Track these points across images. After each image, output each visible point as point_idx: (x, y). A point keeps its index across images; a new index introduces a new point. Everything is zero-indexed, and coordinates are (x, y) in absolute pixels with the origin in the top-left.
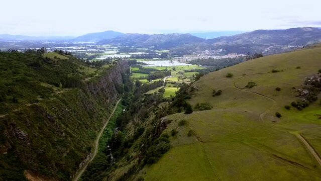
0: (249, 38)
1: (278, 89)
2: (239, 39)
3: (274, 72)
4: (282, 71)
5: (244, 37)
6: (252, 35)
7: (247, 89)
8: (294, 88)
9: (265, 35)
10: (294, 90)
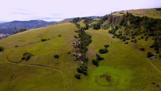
0: (10, 25)
1: (57, 57)
2: (3, 25)
3: (43, 40)
4: (49, 39)
5: (7, 25)
6: (11, 24)
7: (24, 62)
8: (69, 53)
9: (19, 24)
10: (70, 55)
